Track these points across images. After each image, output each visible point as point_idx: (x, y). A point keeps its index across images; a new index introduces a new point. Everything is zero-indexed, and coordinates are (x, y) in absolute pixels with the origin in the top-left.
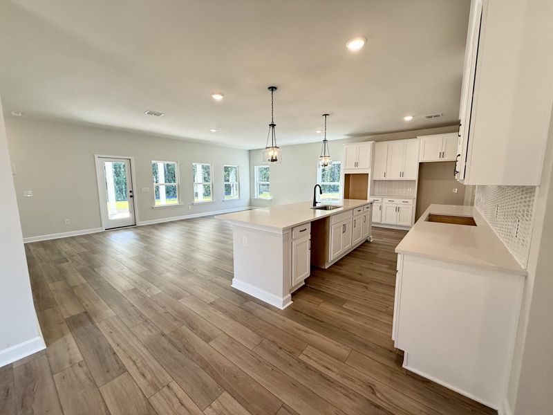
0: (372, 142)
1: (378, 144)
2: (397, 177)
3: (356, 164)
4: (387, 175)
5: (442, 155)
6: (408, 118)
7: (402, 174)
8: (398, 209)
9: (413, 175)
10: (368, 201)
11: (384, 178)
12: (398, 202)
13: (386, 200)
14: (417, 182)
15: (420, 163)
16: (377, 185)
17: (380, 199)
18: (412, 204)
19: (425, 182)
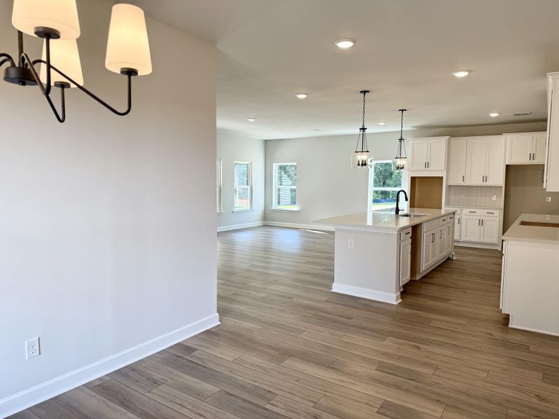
0: (447, 137)
1: (454, 140)
2: (479, 182)
3: (427, 165)
4: (466, 179)
5: (532, 156)
6: (494, 115)
7: (485, 179)
8: (481, 223)
9: (499, 179)
10: (443, 212)
11: (462, 183)
12: (481, 213)
13: (466, 211)
14: (504, 188)
15: (507, 166)
16: (452, 191)
17: (459, 210)
18: (498, 216)
19: (513, 189)
